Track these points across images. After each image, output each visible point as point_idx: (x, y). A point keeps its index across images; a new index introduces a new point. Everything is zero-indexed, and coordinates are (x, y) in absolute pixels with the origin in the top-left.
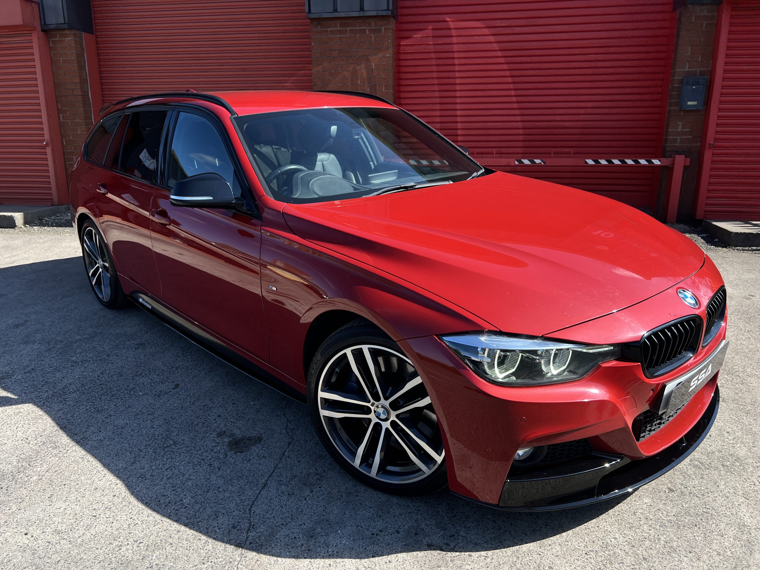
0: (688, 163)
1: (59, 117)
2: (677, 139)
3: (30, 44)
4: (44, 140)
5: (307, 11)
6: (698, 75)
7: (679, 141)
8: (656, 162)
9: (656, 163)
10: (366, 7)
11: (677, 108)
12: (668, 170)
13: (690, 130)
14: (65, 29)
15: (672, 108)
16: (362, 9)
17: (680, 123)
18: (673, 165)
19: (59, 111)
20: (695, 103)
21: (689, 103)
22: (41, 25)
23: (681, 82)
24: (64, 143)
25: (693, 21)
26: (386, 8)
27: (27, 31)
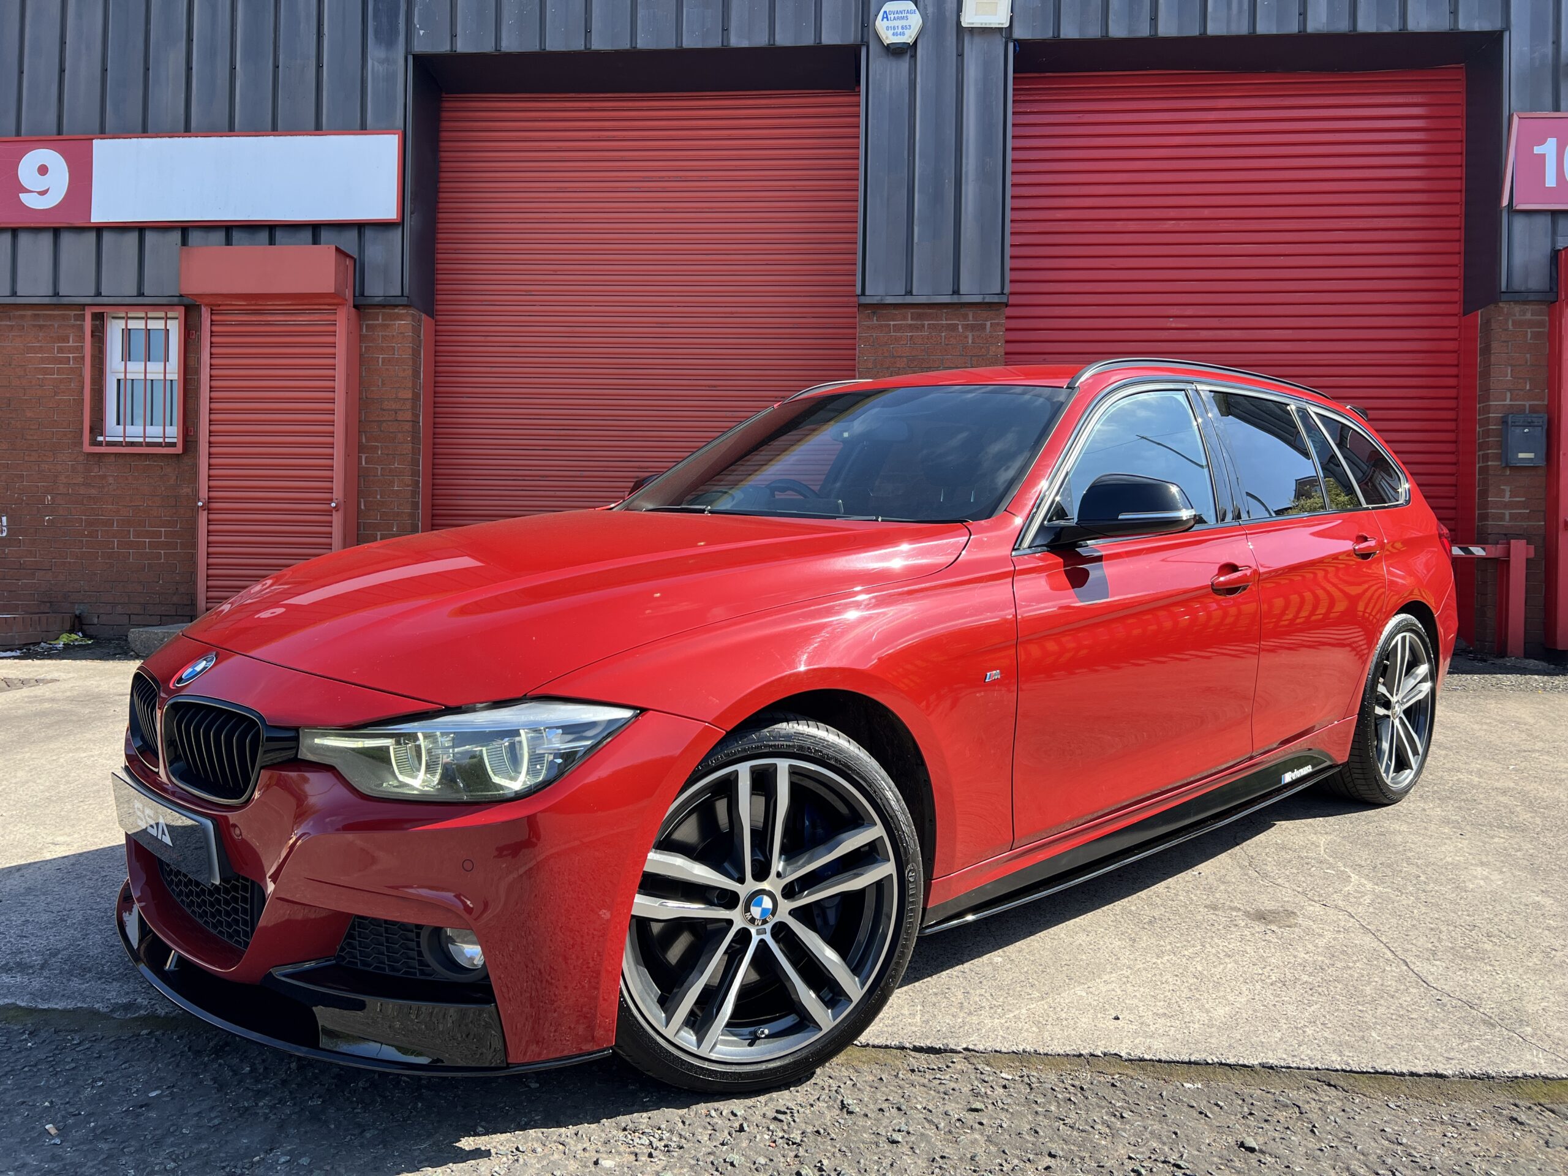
0: (1532, 555)
1: (360, 458)
2: (1504, 514)
3: (331, 328)
4: (331, 500)
5: (859, 291)
6: (1527, 412)
7: (1507, 517)
8: (1478, 551)
9: (1477, 553)
10: (963, 289)
11: (1499, 463)
12: (1502, 565)
13: (1524, 499)
14: (396, 306)
15: (1490, 463)
16: (956, 292)
17: (1507, 489)
18: (1508, 556)
19: (361, 448)
20: (1531, 455)
21: (1521, 455)
22: (354, 296)
23: (1504, 422)
24: (363, 507)
25: (1511, 327)
26: (999, 291)
27: (329, 305)
